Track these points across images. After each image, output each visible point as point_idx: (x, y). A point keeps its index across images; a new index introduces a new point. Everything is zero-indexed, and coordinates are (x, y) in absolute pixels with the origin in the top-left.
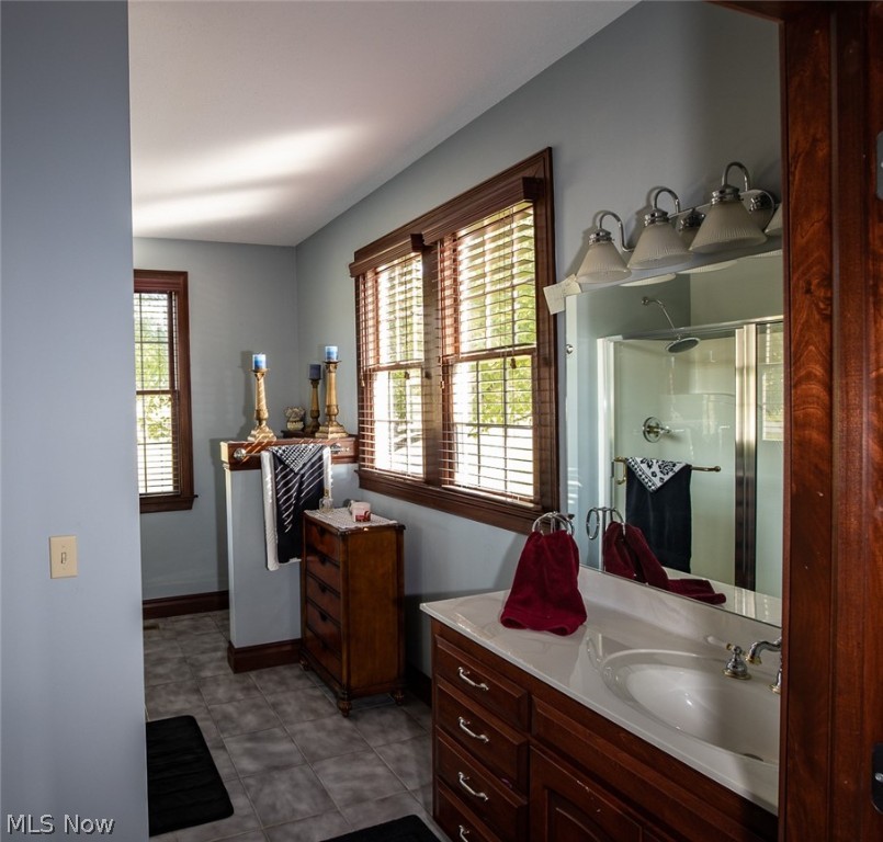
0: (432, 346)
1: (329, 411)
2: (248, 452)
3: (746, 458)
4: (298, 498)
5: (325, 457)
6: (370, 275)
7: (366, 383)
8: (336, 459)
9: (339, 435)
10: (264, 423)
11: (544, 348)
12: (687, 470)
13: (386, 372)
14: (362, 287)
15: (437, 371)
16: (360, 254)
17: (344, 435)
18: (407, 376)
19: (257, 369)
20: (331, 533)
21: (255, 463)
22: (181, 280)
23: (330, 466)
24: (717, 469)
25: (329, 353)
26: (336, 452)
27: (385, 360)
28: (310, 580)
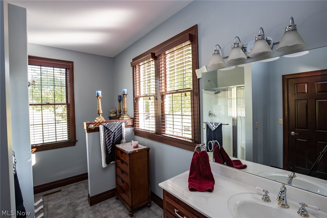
0: (157, 89)
1: (124, 110)
2: (94, 126)
3: (235, 121)
4: (113, 141)
5: (123, 126)
6: (137, 66)
7: (136, 101)
8: (127, 126)
9: (128, 118)
10: (101, 115)
11: (195, 89)
12: (221, 124)
13: (143, 98)
14: (135, 70)
15: (159, 97)
16: (134, 60)
17: (129, 118)
18: (150, 99)
19: (98, 96)
20: (125, 153)
21: (97, 130)
22: (71, 64)
23: (124, 129)
24: (228, 124)
25: (124, 91)
26: (127, 124)
27: (142, 94)
28: (118, 169)
